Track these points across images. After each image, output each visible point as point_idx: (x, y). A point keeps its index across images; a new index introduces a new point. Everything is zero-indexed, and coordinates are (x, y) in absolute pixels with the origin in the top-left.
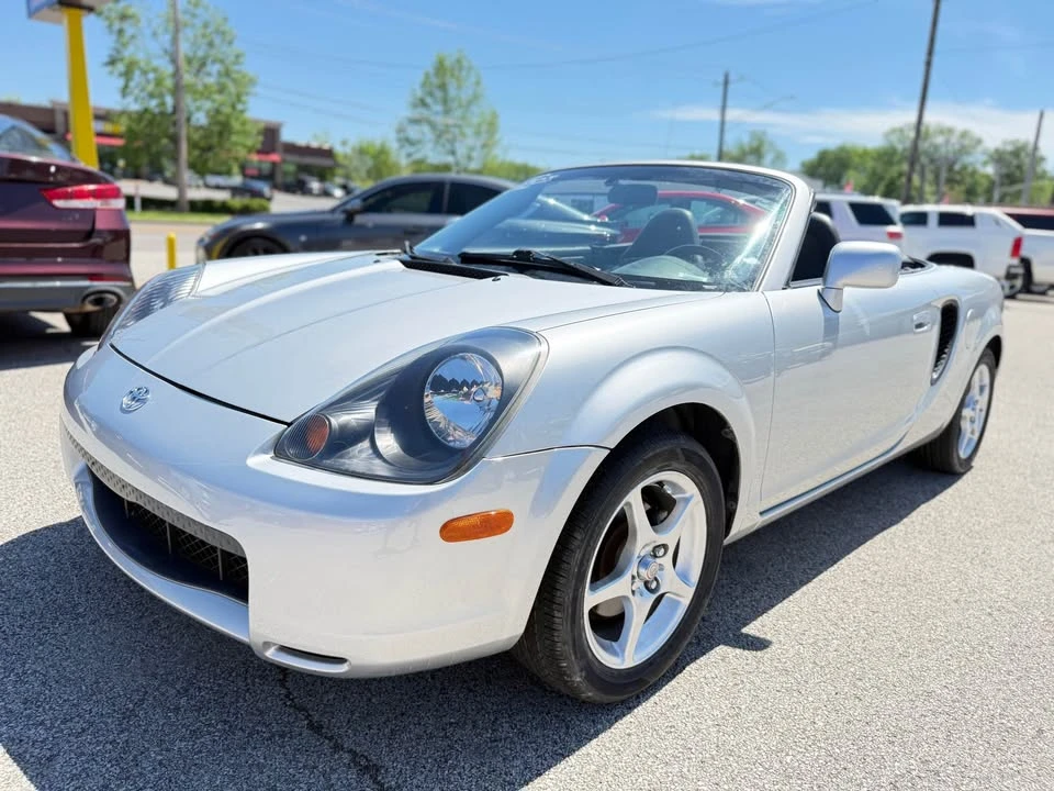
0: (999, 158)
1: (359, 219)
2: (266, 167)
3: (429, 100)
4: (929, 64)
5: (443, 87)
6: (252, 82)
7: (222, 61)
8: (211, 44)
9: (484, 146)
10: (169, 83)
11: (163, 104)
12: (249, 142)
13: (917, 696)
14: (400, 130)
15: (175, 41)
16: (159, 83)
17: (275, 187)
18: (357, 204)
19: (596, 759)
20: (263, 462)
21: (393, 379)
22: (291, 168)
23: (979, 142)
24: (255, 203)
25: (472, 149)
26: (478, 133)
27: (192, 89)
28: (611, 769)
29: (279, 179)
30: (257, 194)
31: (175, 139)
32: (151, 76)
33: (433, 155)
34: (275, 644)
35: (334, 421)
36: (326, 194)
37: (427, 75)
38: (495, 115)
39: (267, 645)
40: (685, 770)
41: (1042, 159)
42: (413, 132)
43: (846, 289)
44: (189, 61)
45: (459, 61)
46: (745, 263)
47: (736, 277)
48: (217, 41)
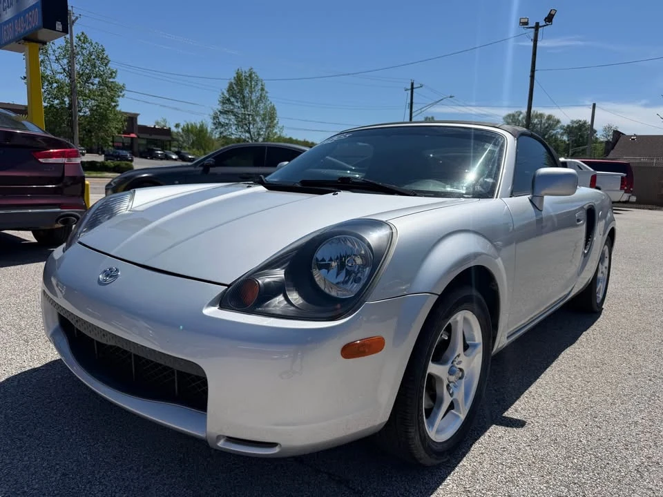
0: (569, 130)
1: (212, 170)
2: (127, 141)
3: (232, 99)
4: (532, 77)
5: (241, 92)
6: (122, 88)
7: (101, 76)
8: (94, 66)
9: (268, 127)
10: (66, 89)
11: (64, 102)
12: (120, 126)
13: (630, 424)
14: (216, 117)
15: (71, 63)
16: (60, 88)
17: (134, 154)
18: (211, 160)
19: (469, 467)
20: (212, 312)
21: (294, 253)
22: (144, 142)
23: (558, 122)
24: (123, 164)
25: (261, 129)
26: (263, 120)
27: (82, 93)
28: (480, 472)
29: (136, 149)
30: (124, 158)
31: (71, 124)
32: (55, 85)
33: (235, 133)
34: (224, 436)
35: (260, 282)
36: (167, 158)
37: (231, 84)
38: (273, 108)
39: (219, 438)
40: (521, 470)
41: (595, 132)
42: (222, 119)
43: (545, 197)
44: (81, 75)
45: (250, 75)
46: (486, 181)
47: (482, 190)
48: (98, 63)
